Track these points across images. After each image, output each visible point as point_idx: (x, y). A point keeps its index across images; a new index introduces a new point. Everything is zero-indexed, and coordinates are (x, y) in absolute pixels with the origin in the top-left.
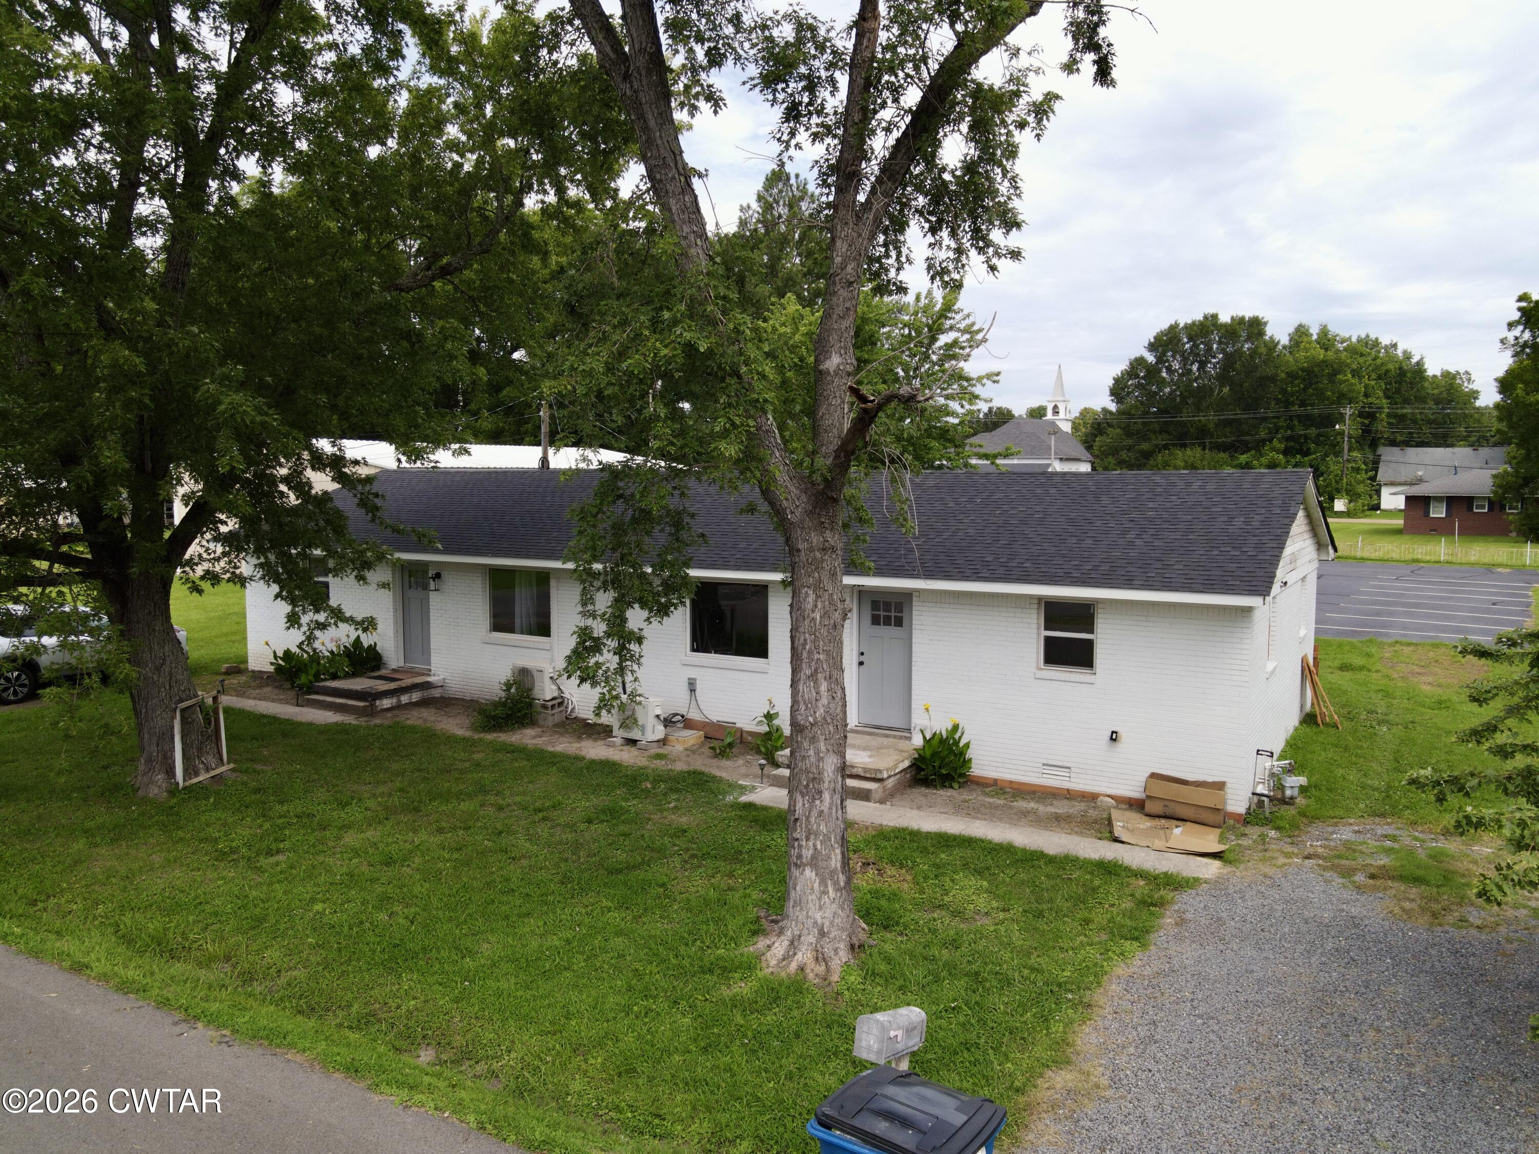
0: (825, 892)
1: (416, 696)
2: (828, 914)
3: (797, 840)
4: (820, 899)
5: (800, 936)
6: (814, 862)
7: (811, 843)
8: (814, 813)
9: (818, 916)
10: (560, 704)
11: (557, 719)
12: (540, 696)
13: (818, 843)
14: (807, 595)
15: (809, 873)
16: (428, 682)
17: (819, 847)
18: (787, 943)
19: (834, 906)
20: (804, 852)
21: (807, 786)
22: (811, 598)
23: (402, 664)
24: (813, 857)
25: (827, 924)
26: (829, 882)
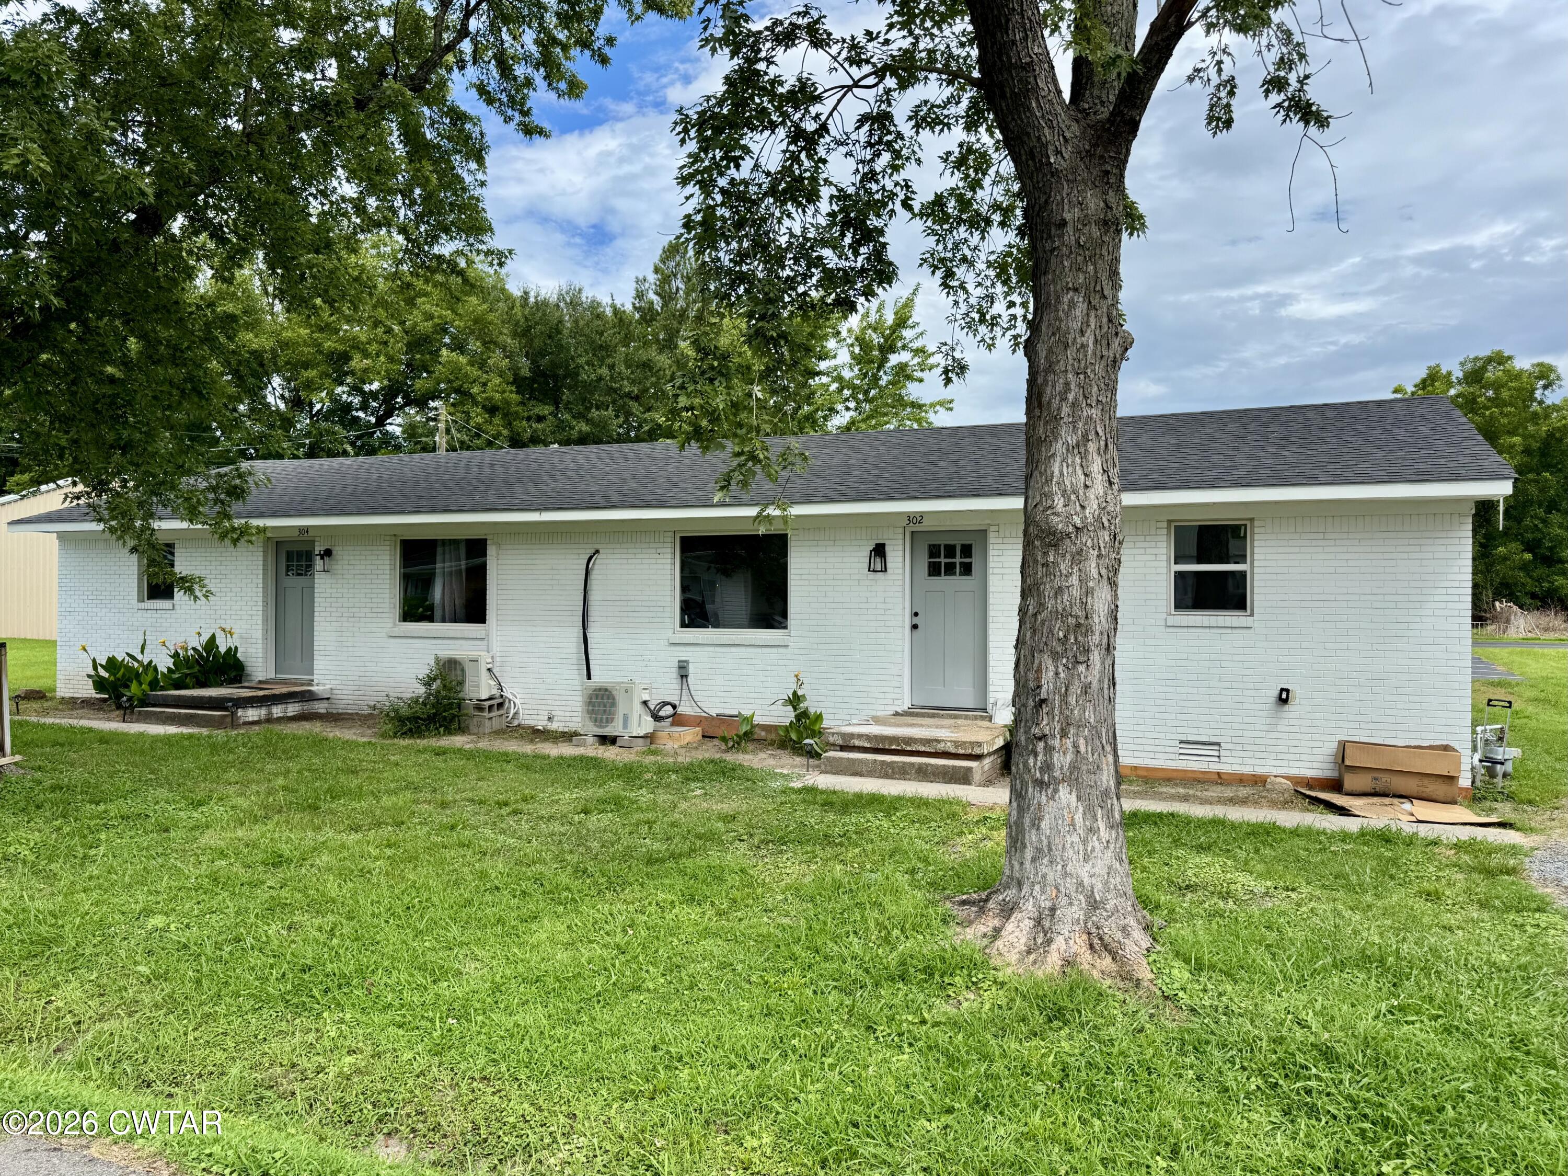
0: (1092, 830)
1: (293, 709)
2: (1100, 868)
3: (1043, 737)
4: (1085, 842)
5: (1053, 910)
6: (1073, 778)
7: (1069, 743)
8: (1076, 688)
9: (1083, 872)
10: (500, 705)
11: (497, 724)
12: (473, 695)
13: (1082, 742)
14: (1072, 304)
15: (1066, 795)
16: (309, 691)
17: (1082, 749)
18: (1028, 924)
19: (1109, 854)
20: (1057, 759)
21: (1064, 641)
22: (1081, 308)
23: (273, 676)
24: (1074, 767)
25: (1099, 886)
26: (1100, 813)
